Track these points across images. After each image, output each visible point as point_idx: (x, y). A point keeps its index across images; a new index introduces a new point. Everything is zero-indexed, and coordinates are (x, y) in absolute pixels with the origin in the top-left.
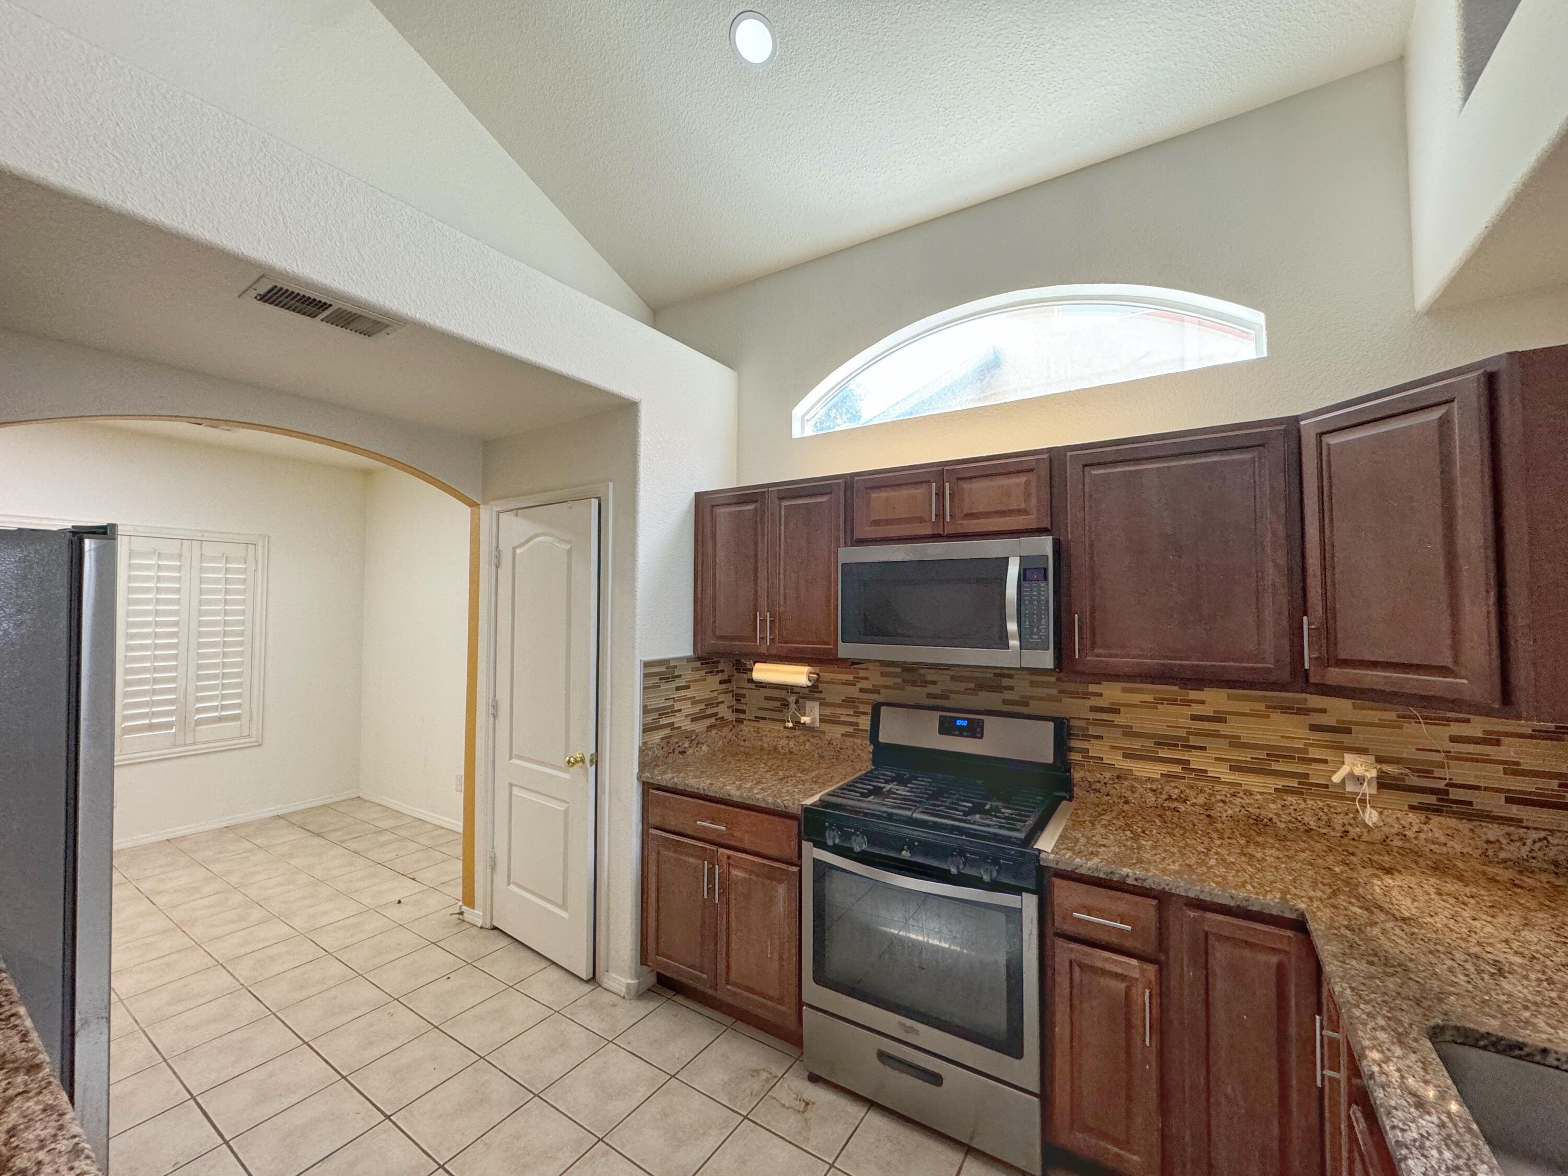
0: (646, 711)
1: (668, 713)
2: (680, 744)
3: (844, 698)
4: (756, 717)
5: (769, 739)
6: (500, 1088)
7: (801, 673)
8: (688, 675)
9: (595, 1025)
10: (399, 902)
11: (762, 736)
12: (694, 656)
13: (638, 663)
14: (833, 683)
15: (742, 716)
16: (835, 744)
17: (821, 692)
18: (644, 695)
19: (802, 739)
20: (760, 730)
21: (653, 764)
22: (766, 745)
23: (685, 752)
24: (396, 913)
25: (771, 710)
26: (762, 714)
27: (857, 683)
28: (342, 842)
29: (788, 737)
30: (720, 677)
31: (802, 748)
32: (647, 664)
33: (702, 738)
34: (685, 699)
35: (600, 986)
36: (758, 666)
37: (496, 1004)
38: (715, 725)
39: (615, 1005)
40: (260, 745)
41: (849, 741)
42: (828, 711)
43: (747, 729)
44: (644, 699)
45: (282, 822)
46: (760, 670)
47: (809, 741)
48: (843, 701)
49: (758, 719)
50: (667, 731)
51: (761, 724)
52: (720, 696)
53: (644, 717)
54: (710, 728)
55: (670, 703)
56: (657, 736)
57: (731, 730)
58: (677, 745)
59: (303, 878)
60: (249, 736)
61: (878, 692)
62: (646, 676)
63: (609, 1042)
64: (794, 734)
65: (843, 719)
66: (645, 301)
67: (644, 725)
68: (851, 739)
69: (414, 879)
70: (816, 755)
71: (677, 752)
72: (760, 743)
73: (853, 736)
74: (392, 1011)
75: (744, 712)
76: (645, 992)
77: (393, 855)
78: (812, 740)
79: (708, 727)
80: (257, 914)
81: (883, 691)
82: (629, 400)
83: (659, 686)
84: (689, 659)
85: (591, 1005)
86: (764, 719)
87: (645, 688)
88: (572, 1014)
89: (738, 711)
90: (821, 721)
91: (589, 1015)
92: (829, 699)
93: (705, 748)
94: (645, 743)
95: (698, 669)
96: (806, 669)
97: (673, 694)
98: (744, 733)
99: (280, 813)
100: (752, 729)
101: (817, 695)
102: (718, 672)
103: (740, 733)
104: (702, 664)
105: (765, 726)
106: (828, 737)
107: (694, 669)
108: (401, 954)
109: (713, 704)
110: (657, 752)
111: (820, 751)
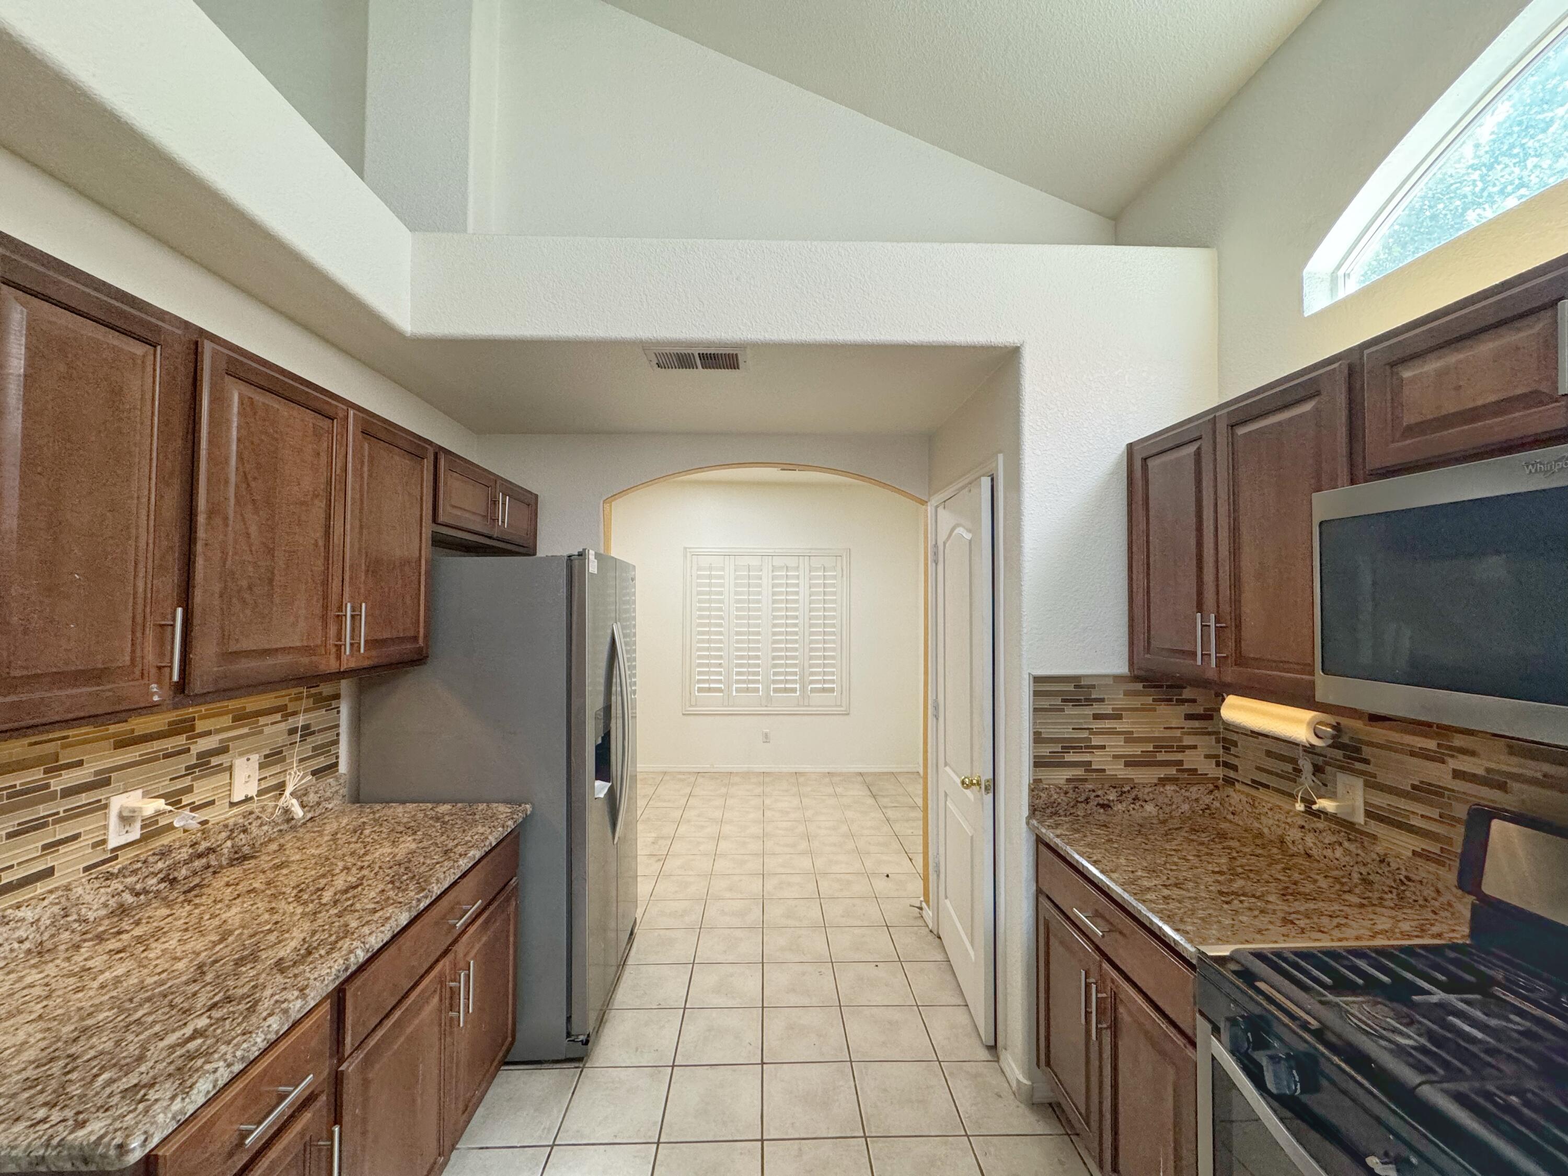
0: (1038, 738)
1: (1081, 748)
2: (1099, 793)
3: (1417, 783)
4: (1253, 781)
5: (1271, 822)
6: (844, 1104)
7: (1298, 721)
8: (1117, 699)
9: (965, 1105)
10: (888, 876)
11: (1260, 814)
12: (1129, 674)
13: (1027, 677)
14: (1390, 749)
15: (1232, 774)
16: (1394, 866)
17: (1366, 762)
18: (1034, 719)
19: (1329, 838)
20: (1256, 804)
21: (1048, 811)
22: (1266, 830)
23: (1109, 806)
24: (880, 885)
25: (1277, 775)
26: (1263, 778)
27: (1450, 760)
28: (885, 807)
29: (1303, 827)
30: (1186, 708)
31: (1328, 853)
32: (1037, 680)
33: (1143, 793)
34: (1112, 732)
35: (998, 1061)
36: (1231, 700)
37: (896, 1015)
38: (1177, 779)
39: (1000, 1096)
40: (848, 714)
41: (1425, 870)
42: (1382, 800)
43: (1237, 797)
44: (1035, 723)
45: (860, 779)
46: (1233, 707)
47: (1341, 844)
48: (1414, 787)
49: (1256, 784)
50: (1079, 772)
51: (1261, 794)
52: (1185, 737)
53: (1035, 748)
54: (1163, 781)
55: (1085, 734)
56: (1060, 776)
57: (1212, 791)
58: (1094, 794)
59: (844, 828)
60: (841, 706)
61: (1502, 787)
62: (1036, 694)
63: (967, 1135)
64: (1313, 825)
65: (1416, 822)
66: (1100, 214)
67: (1035, 757)
68: (1432, 867)
69: (911, 860)
70: (1356, 876)
71: (1093, 803)
72: (1256, 825)
73: (1437, 862)
74: (823, 970)
75: (1235, 768)
76: (1042, 1104)
77: (909, 832)
78: (1346, 844)
79: (1160, 779)
80: (803, 845)
81: (1515, 786)
82: (1006, 347)
83: (1063, 710)
84: (1117, 678)
85: (976, 1076)
86: (1267, 787)
87: (1035, 710)
88: (951, 1074)
89: (1226, 765)
90: (1368, 814)
91: (966, 1087)
92: (1385, 778)
93: (1150, 808)
94: (1037, 781)
95: (1136, 693)
96: (1308, 715)
97: (1090, 723)
98: (1232, 801)
99: (861, 770)
100: (1244, 799)
101: (1358, 766)
102: (1182, 702)
103: (1227, 799)
104: (1144, 686)
105: (1267, 799)
106: (1379, 849)
107: (1127, 693)
108: (859, 923)
109: (1172, 747)
110: (1055, 796)
111: (1364, 870)
